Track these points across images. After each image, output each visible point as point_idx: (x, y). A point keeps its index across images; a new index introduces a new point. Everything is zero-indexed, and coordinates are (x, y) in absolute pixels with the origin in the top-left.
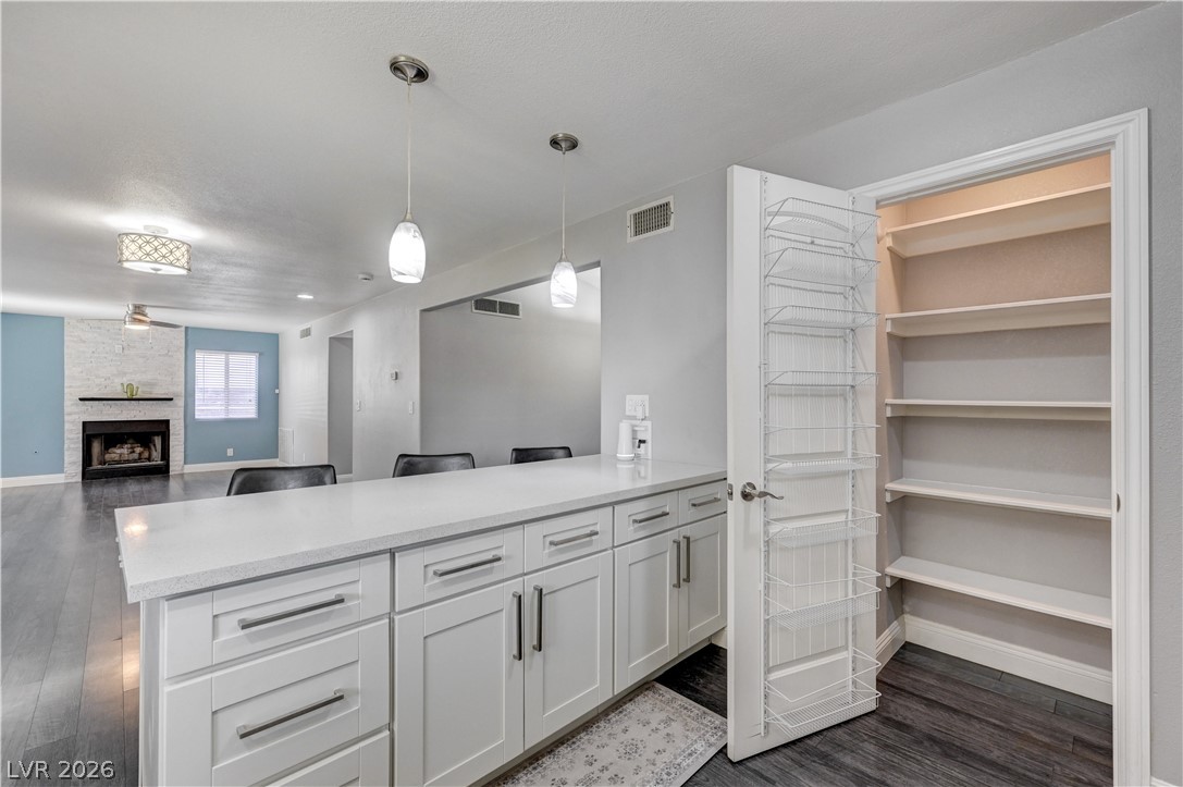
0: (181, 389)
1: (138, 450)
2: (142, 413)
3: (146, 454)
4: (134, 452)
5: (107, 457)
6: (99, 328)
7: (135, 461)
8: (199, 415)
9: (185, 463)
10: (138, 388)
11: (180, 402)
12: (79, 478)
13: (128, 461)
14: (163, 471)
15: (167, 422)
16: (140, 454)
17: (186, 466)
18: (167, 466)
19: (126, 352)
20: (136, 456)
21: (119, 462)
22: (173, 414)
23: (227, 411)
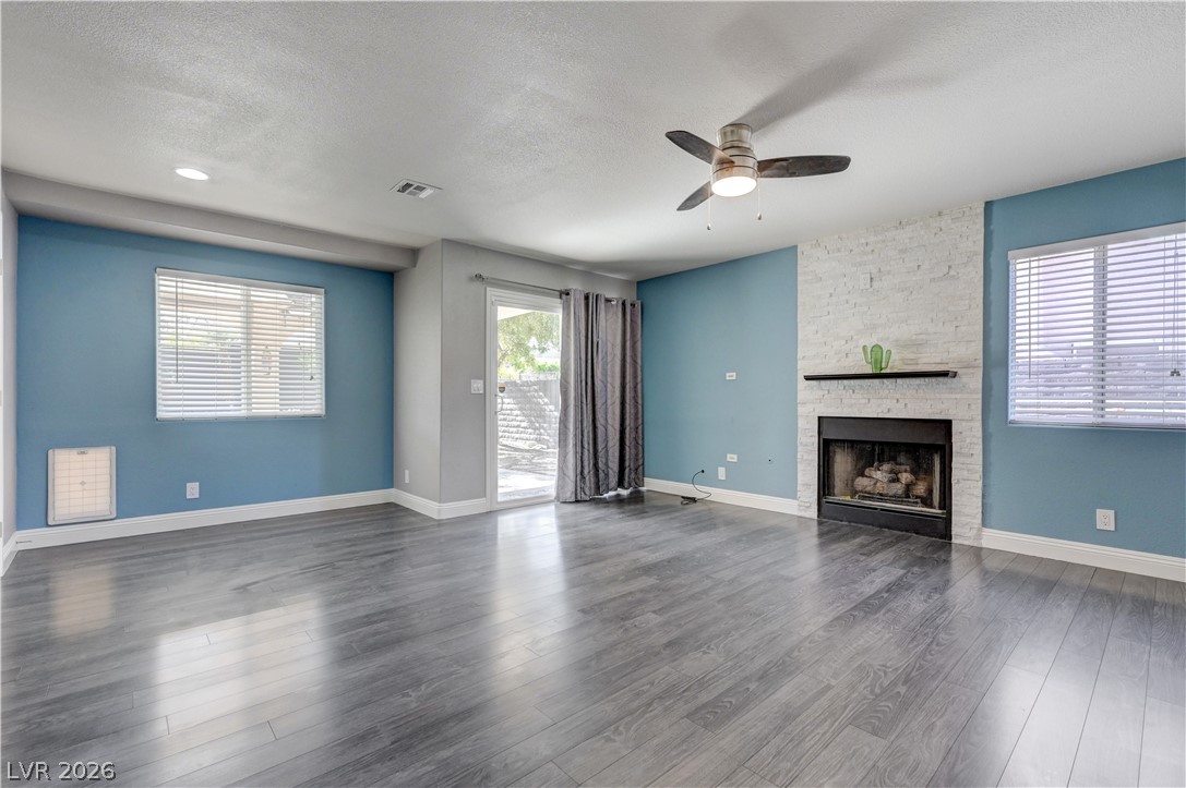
0: (975, 349)
1: (905, 477)
2: (901, 405)
3: (920, 489)
4: (897, 480)
5: (861, 482)
6: (839, 250)
7: (895, 498)
8: (1015, 414)
9: (984, 523)
10: (889, 352)
11: (973, 381)
12: (813, 513)
13: (882, 497)
14: (938, 530)
15: (947, 424)
16: (909, 487)
17: (987, 532)
18: (948, 521)
19: (875, 285)
20: (898, 488)
21: (870, 496)
22: (959, 406)
23: (1101, 404)
